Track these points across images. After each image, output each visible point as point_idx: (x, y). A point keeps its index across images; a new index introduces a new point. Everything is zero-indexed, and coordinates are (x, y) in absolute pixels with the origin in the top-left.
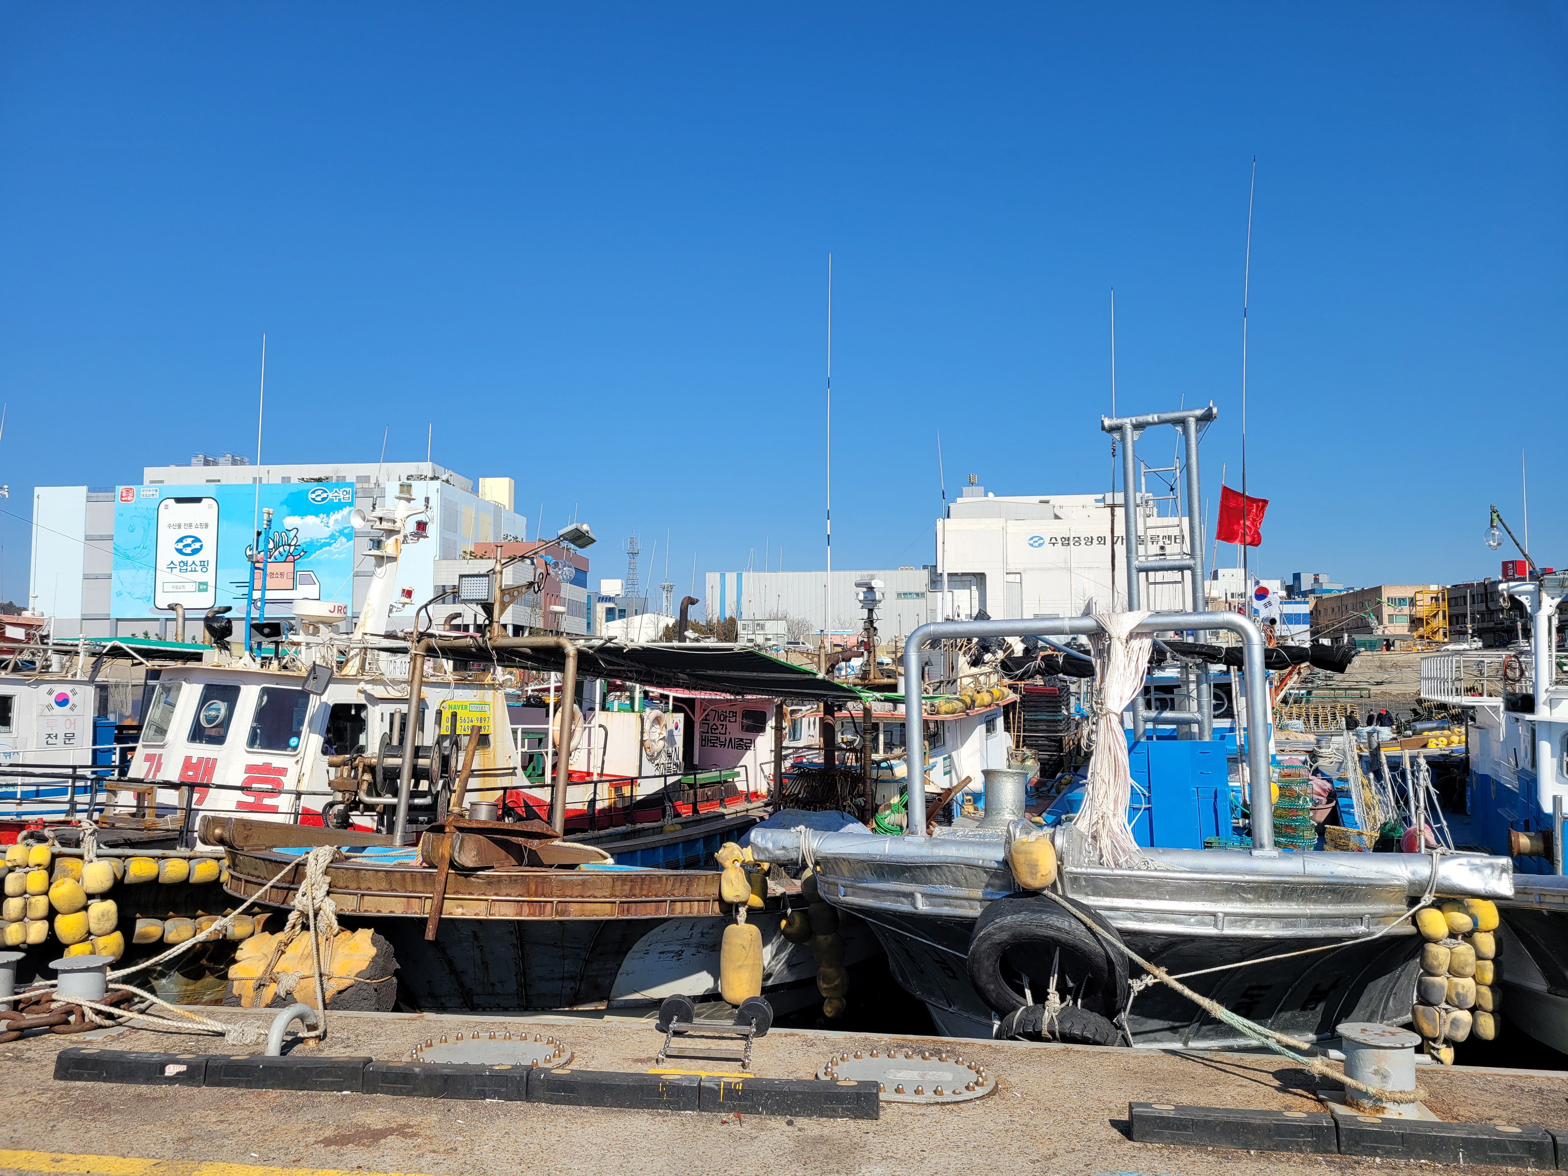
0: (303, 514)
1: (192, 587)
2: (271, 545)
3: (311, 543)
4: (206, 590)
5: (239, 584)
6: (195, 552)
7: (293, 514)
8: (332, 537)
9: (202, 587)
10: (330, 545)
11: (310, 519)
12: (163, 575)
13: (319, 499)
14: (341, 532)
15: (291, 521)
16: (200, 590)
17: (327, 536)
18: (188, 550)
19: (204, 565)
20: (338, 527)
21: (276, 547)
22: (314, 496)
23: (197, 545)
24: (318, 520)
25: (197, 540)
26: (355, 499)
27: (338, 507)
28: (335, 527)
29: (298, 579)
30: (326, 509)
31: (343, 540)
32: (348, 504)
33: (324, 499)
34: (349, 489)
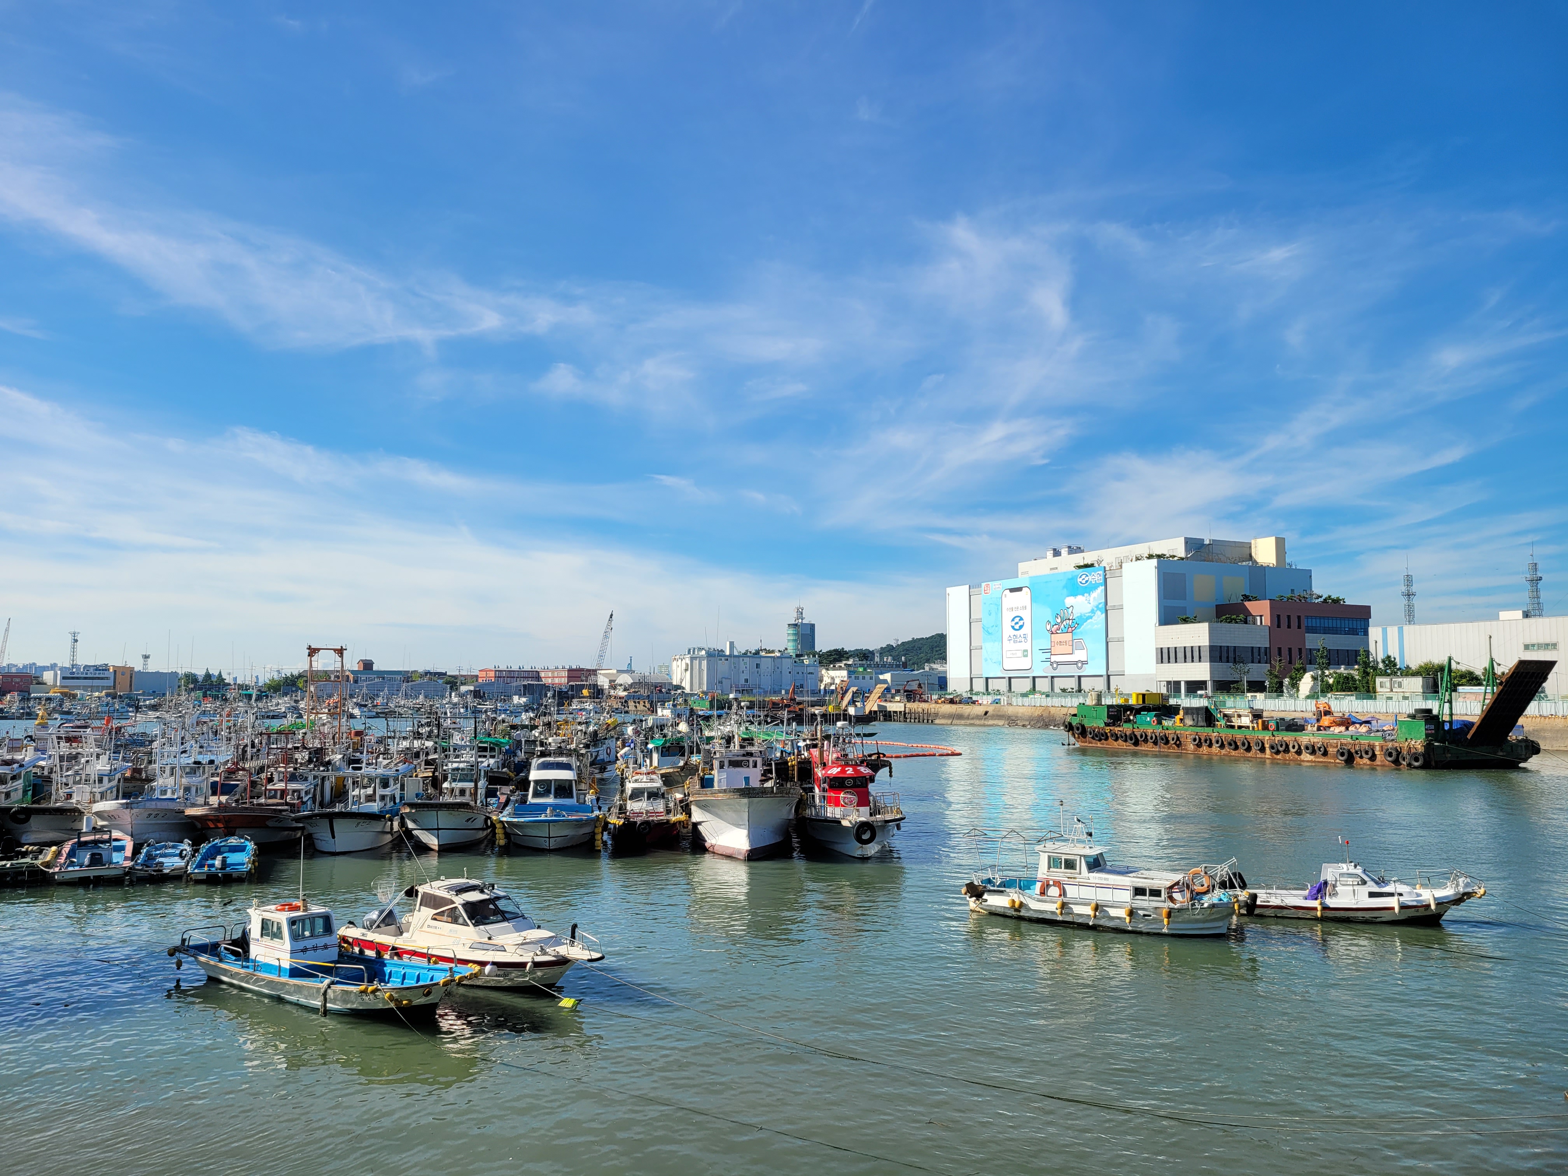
0: (1075, 595)
1: (1020, 654)
2: (1059, 621)
3: (1080, 617)
4: (1026, 656)
5: (1044, 651)
6: (1021, 627)
7: (1070, 596)
8: (1093, 611)
9: (1025, 653)
10: (1091, 617)
11: (1080, 598)
12: (1007, 645)
13: (1084, 582)
14: (1097, 607)
15: (1069, 601)
16: (1024, 656)
17: (1089, 610)
18: (1017, 627)
19: (1025, 636)
20: (1096, 603)
21: (1062, 622)
22: (1080, 580)
23: (1021, 623)
24: (1084, 598)
25: (1021, 619)
26: (1106, 580)
27: (1095, 587)
28: (1093, 603)
29: (1075, 645)
30: (1088, 589)
31: (1099, 613)
32: (1100, 584)
33: (1087, 581)
34: (1101, 572)
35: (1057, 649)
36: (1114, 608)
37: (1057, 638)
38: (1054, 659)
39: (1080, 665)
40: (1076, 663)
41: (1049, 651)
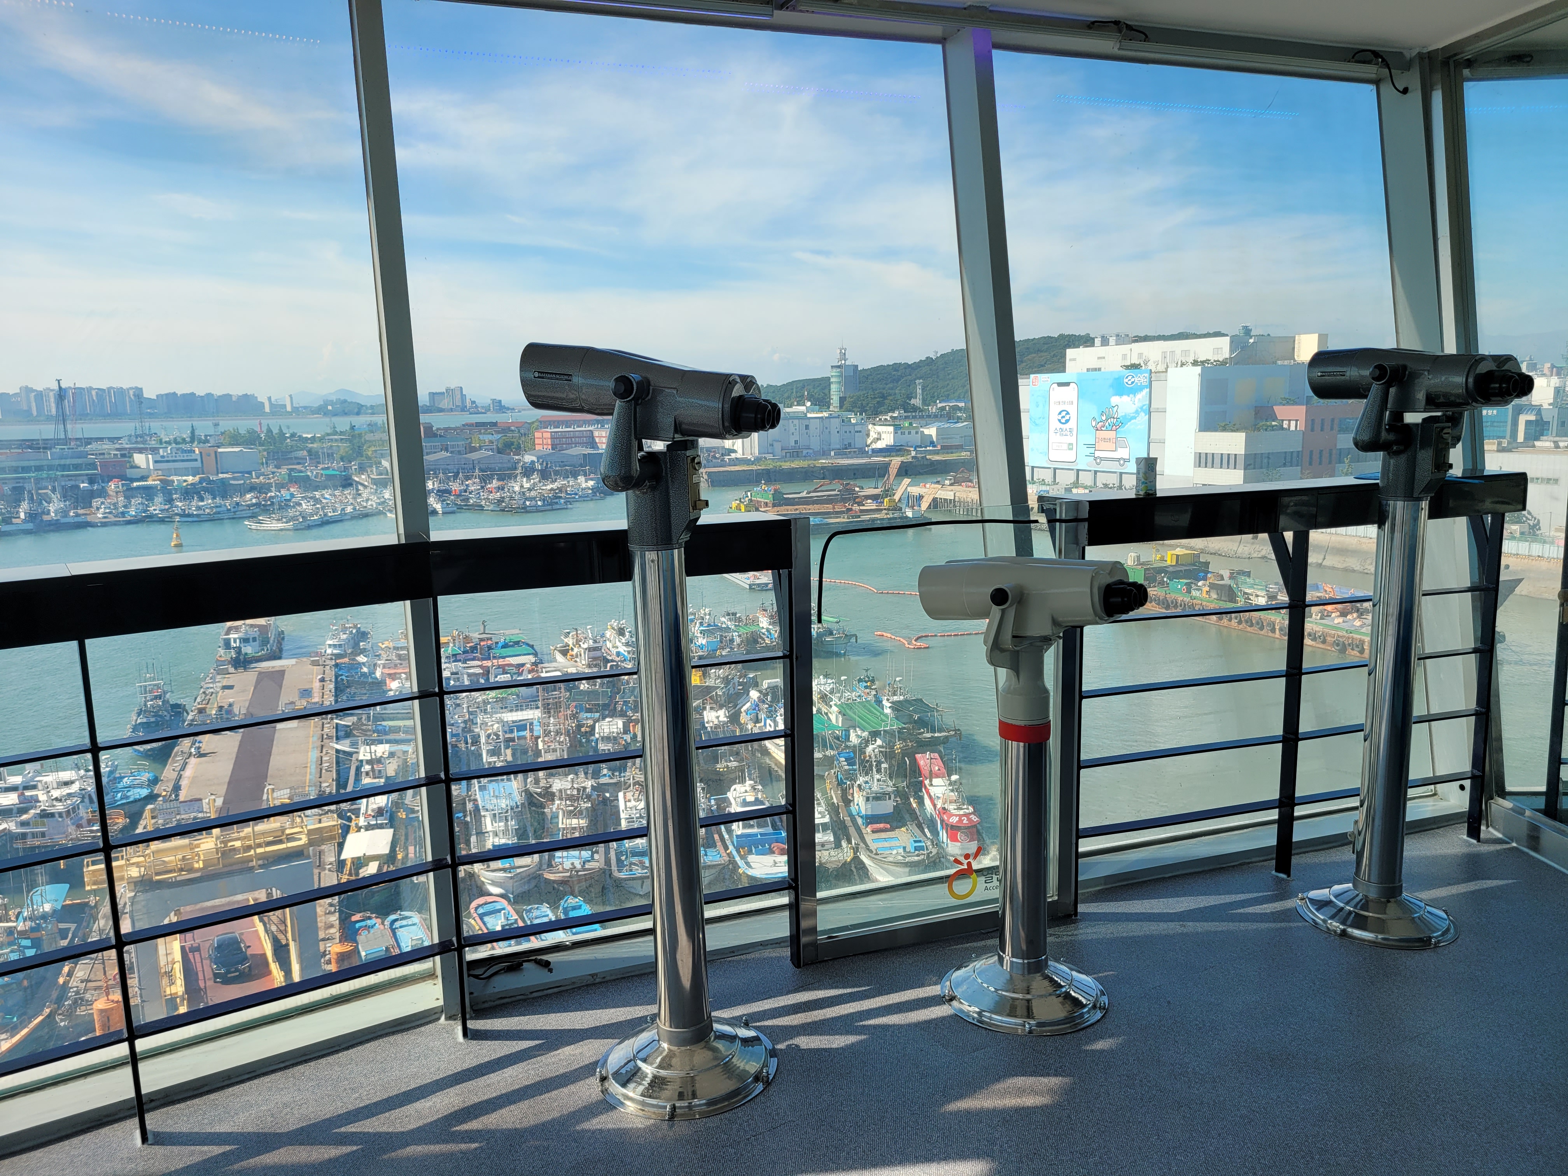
0: (1120, 394)
1: (1065, 446)
2: (1104, 418)
3: (1124, 417)
4: (1072, 449)
5: (1089, 446)
6: (1067, 421)
7: (1116, 395)
8: (1137, 412)
9: (1070, 447)
10: (1135, 418)
11: (1125, 398)
12: (1054, 438)
13: (1130, 382)
14: (1141, 408)
15: (1115, 400)
16: (1069, 449)
17: (1133, 411)
18: (1063, 421)
19: (1071, 430)
20: (1140, 405)
21: (1107, 420)
22: (1126, 380)
23: (1067, 417)
24: (1129, 399)
25: (1068, 413)
26: (1151, 382)
27: (1140, 389)
28: (1138, 405)
29: (1118, 443)
30: (1133, 390)
31: (1143, 414)
32: (1146, 387)
33: (1133, 383)
34: (1147, 375)
35: (1102, 445)
36: (1158, 411)
37: (1102, 434)
38: (1098, 454)
39: (1122, 462)
40: (1119, 460)
41: (1093, 446)
